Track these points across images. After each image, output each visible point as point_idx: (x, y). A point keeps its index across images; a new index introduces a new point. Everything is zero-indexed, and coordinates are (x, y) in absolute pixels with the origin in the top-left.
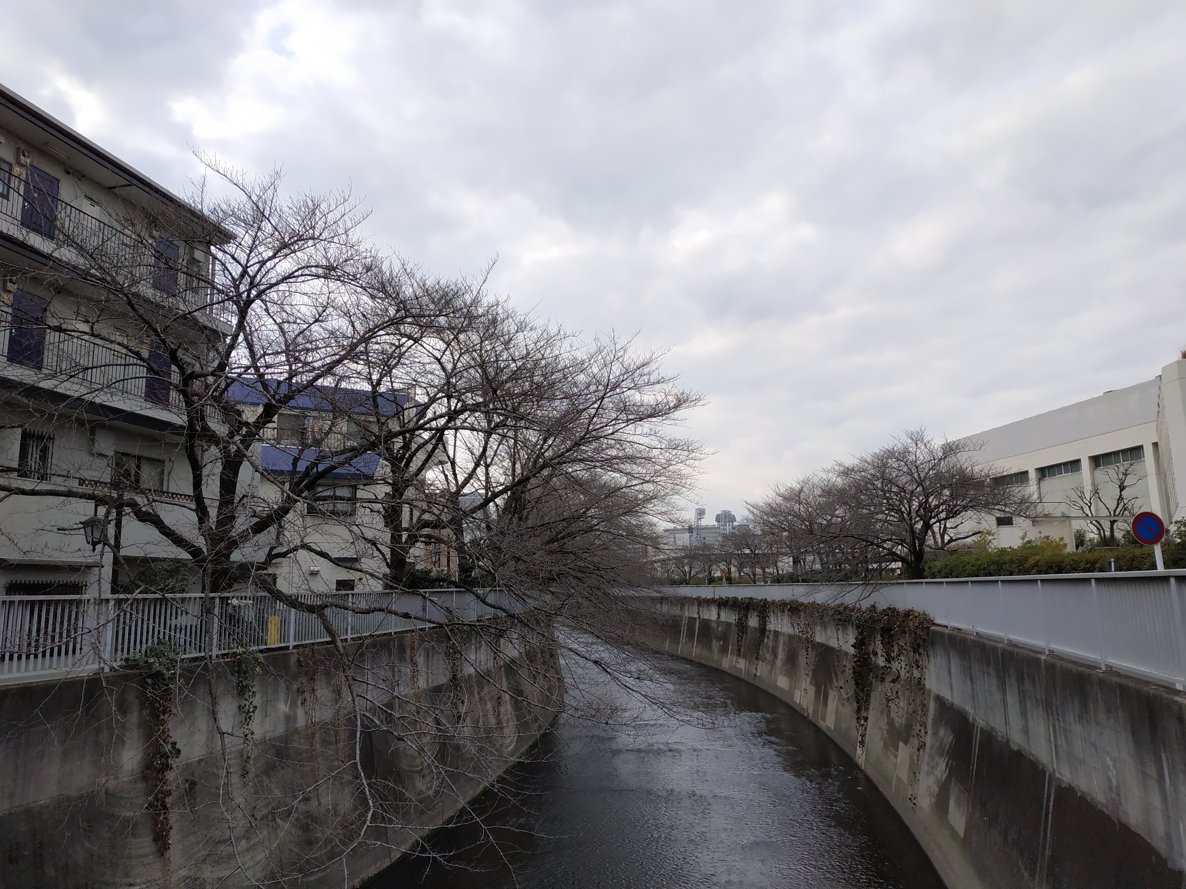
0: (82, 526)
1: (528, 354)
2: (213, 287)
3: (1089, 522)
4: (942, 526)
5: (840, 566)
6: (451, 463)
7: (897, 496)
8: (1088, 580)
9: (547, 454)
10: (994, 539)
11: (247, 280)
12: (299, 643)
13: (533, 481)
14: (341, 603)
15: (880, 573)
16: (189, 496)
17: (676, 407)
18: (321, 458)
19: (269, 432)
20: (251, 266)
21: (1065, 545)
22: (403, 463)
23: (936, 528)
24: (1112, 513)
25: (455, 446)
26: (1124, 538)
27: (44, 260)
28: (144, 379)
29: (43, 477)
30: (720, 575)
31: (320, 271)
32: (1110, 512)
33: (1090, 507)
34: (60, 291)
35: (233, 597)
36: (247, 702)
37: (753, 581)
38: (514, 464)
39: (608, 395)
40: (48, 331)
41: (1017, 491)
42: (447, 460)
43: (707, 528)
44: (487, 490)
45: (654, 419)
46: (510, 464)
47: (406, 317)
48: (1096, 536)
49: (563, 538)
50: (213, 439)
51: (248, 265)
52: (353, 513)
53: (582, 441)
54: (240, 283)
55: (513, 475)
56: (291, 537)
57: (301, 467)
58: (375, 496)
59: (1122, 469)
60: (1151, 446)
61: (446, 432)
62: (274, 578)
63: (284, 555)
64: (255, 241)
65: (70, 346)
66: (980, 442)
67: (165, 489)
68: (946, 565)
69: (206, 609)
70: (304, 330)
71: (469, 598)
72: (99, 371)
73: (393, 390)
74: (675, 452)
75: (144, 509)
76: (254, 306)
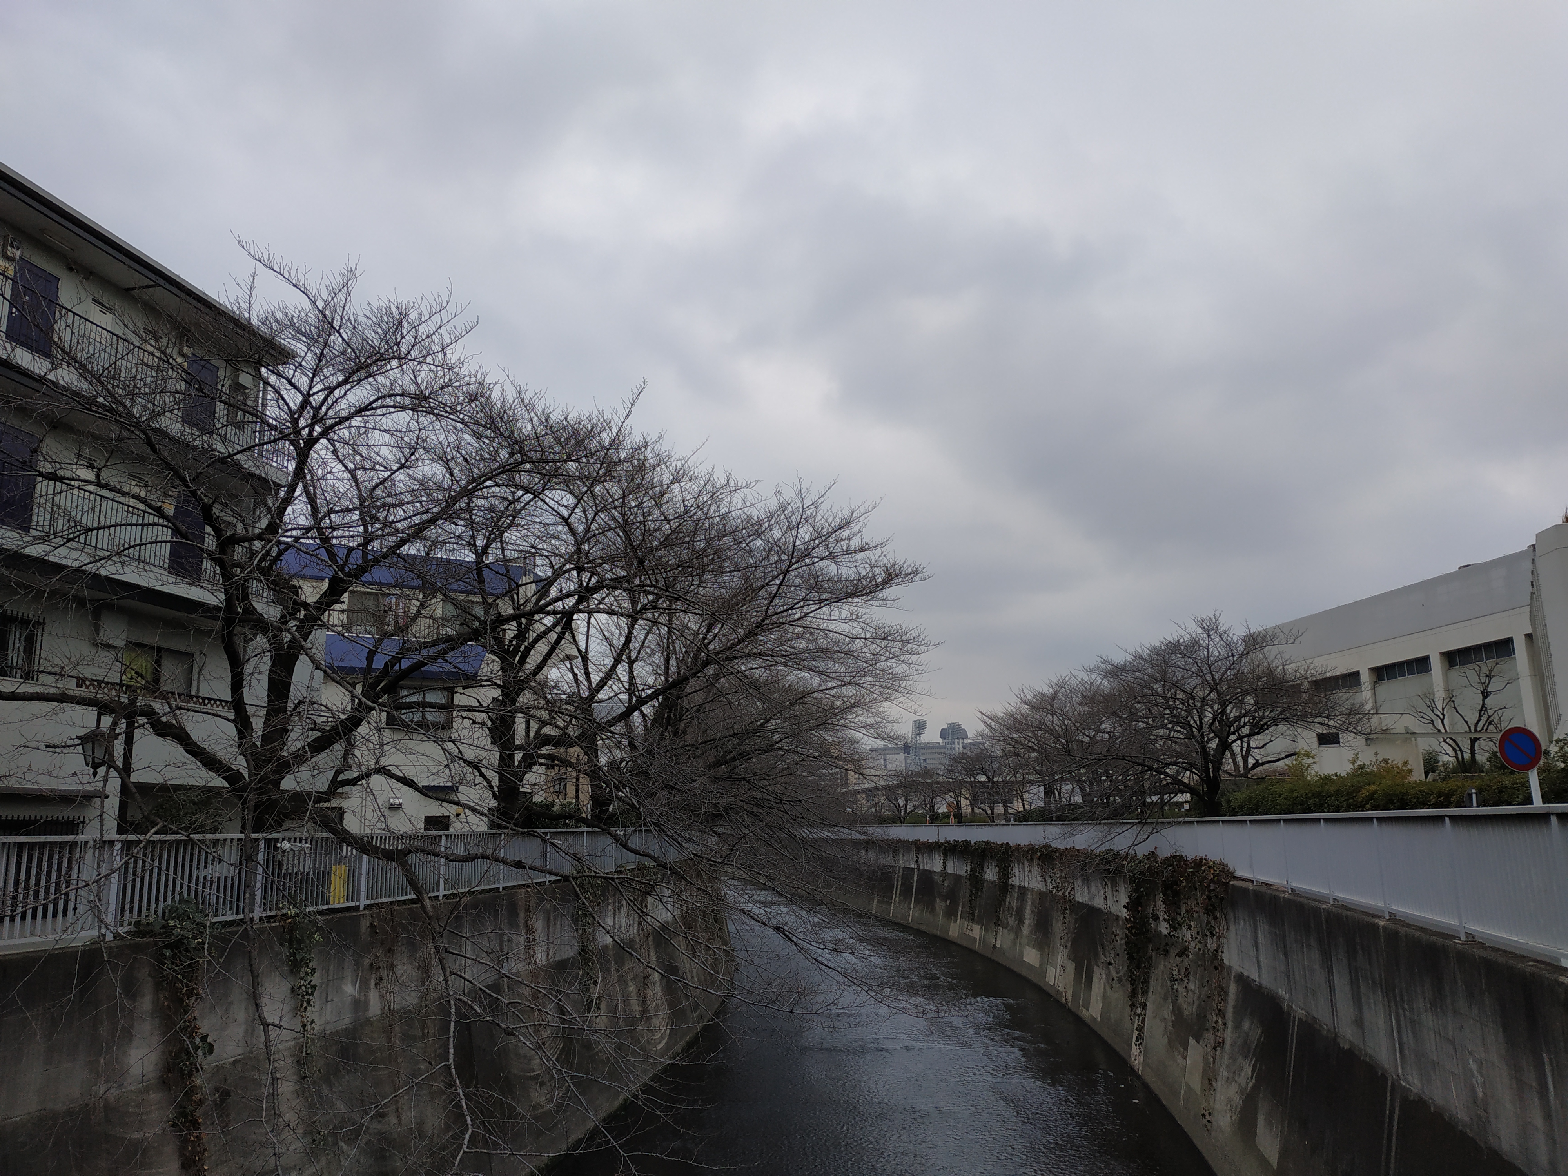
0: (79, 742)
1: (686, 512)
2: (263, 422)
3: (1442, 740)
4: (1245, 745)
5: (1108, 799)
6: (582, 657)
7: (1183, 704)
8: (1440, 819)
9: (711, 646)
10: (1314, 763)
11: (309, 413)
12: (373, 902)
13: (692, 681)
14: (431, 847)
15: (1162, 808)
16: (226, 702)
17: (885, 583)
18: (405, 650)
19: (335, 616)
20: (314, 394)
21: (1410, 771)
22: (517, 658)
23: (1236, 747)
24: (1473, 728)
25: (588, 636)
26: (1490, 761)
27: (35, 385)
28: (169, 544)
29: (28, 676)
30: (946, 810)
31: (407, 401)
32: (1469, 727)
33: (1442, 720)
34: (58, 426)
35: (284, 839)
36: (302, 982)
37: (991, 819)
38: (667, 660)
39: (794, 567)
40: (40, 479)
41: (1344, 698)
42: (577, 654)
43: (929, 747)
44: (630, 695)
45: (856, 600)
46: (662, 659)
47: (523, 462)
48: (1451, 759)
49: (733, 759)
50: (260, 624)
51: (311, 392)
52: (447, 725)
53: (760, 627)
54: (299, 417)
55: (667, 674)
56: (363, 756)
57: (379, 663)
58: (479, 702)
59: (1485, 670)
60: (1523, 639)
61: (575, 617)
62: (341, 812)
63: (353, 782)
64: (320, 361)
65: (68, 499)
66: (1294, 632)
67: (193, 693)
68: (1251, 798)
69: (247, 855)
70: (385, 480)
71: (605, 841)
72: (106, 534)
73: (505, 560)
74: (883, 644)
75: (164, 719)
76: (318, 446)
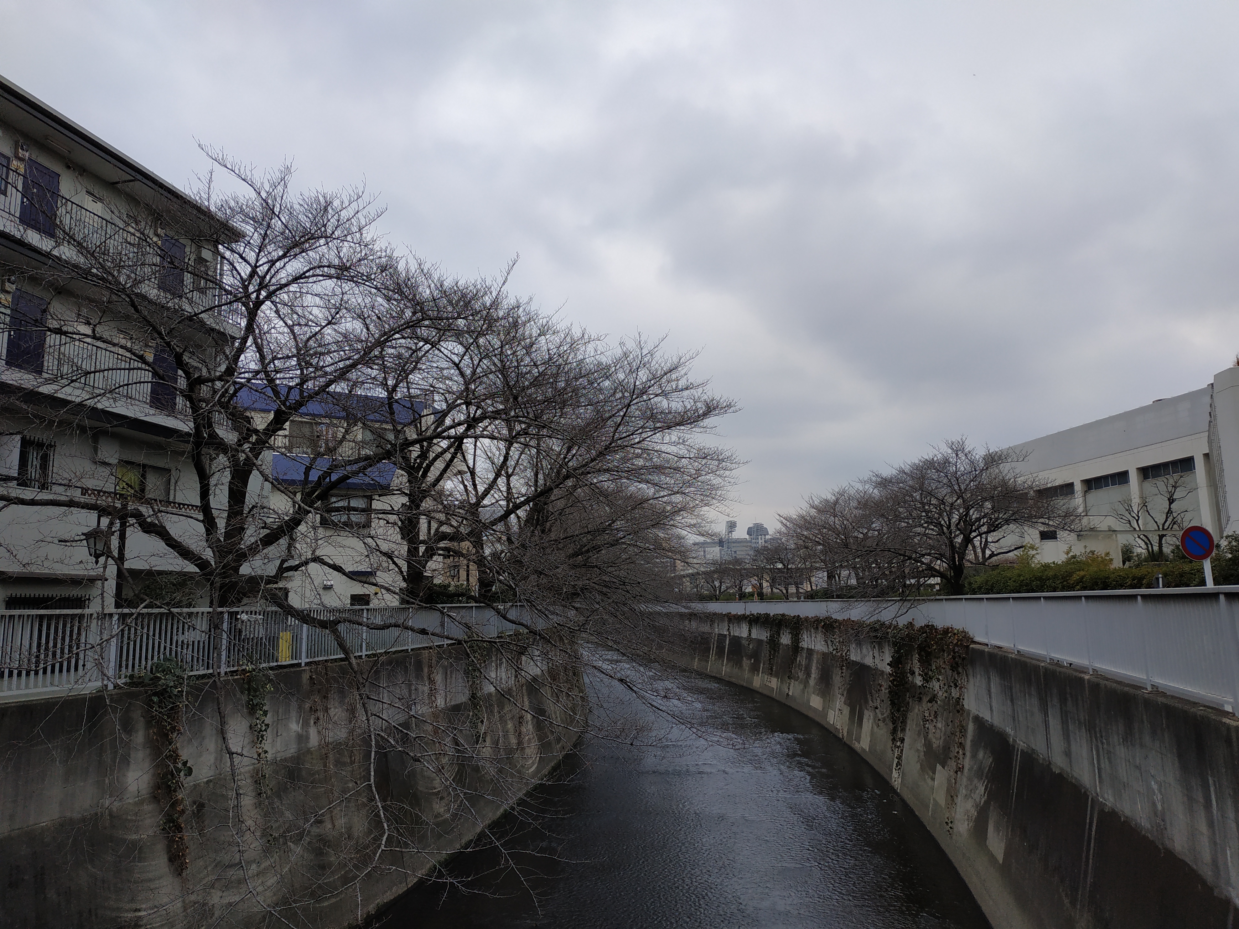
0: (84, 537)
1: (550, 359)
2: (221, 288)
3: (1137, 536)
4: (984, 540)
5: (876, 581)
6: (471, 472)
7: (936, 508)
8: (1134, 597)
9: (570, 464)
10: (1037, 554)
11: (256, 281)
12: (311, 660)
13: (556, 491)
14: (356, 618)
15: (918, 589)
16: (197, 507)
17: (705, 415)
18: (334, 467)
19: (280, 440)
20: (260, 266)
21: (1111, 560)
22: (421, 473)
23: (977, 542)
24: (1161, 527)
25: (475, 455)
26: (1173, 553)
27: (43, 259)
28: (150, 384)
29: (43, 487)
30: (751, 590)
31: (333, 271)
32: (1158, 526)
33: (1137, 521)
34: (61, 291)
35: (243, 612)
36: (258, 721)
37: (786, 597)
38: (536, 475)
39: (634, 402)
40: (49, 333)
41: (1061, 503)
42: (467, 470)
43: (738, 541)
44: (508, 501)
45: (682, 428)
46: (532, 474)
47: (423, 319)
48: (1144, 551)
49: (588, 551)
50: (221, 446)
51: (258, 264)
52: (367, 525)
53: (608, 449)
54: (249, 284)
55: (536, 485)
56: (303, 549)
57: (314, 476)
58: (391, 507)
59: (1171, 481)
60: (1202, 457)
61: (465, 441)
62: (286, 592)
63: (295, 568)
64: (264, 240)
65: (71, 349)
66: (1024, 452)
67: (171, 499)
68: (987, 581)
69: (215, 624)
70: (316, 333)
71: (489, 614)
72: (101, 376)
73: (410, 397)
74: (704, 461)
75: (149, 520)
76: (263, 307)
